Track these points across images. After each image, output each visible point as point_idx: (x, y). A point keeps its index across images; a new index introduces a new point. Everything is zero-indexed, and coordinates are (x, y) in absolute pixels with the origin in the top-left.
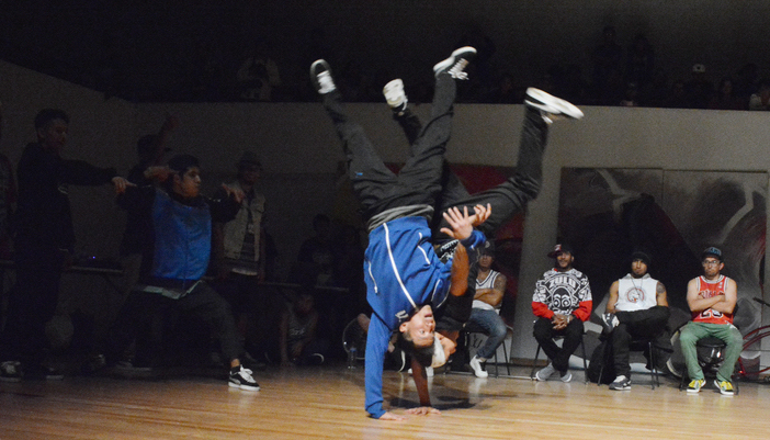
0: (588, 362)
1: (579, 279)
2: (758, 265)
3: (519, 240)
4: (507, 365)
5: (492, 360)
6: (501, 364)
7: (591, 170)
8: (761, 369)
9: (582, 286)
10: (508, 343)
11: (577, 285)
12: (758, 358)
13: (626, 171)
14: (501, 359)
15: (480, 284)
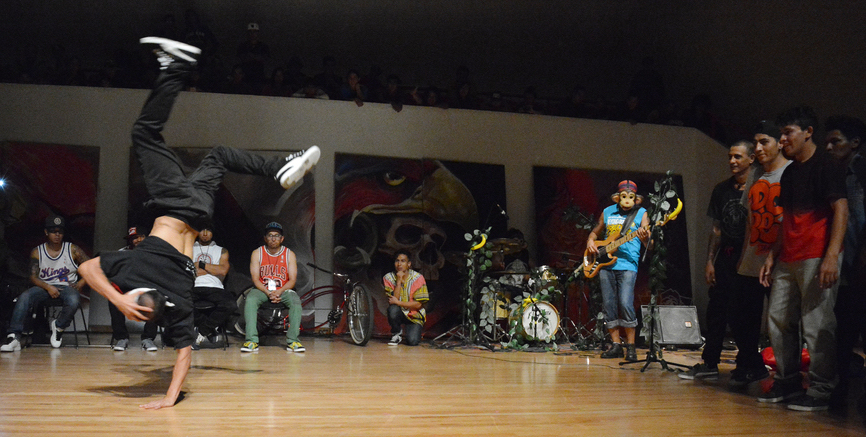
2: (309, 232)
3: (92, 214)
4: (86, 332)
5: (70, 328)
6: (81, 333)
8: (316, 325)
10: (86, 312)
12: (313, 315)
13: (189, 151)
14: (80, 327)
15: (54, 259)
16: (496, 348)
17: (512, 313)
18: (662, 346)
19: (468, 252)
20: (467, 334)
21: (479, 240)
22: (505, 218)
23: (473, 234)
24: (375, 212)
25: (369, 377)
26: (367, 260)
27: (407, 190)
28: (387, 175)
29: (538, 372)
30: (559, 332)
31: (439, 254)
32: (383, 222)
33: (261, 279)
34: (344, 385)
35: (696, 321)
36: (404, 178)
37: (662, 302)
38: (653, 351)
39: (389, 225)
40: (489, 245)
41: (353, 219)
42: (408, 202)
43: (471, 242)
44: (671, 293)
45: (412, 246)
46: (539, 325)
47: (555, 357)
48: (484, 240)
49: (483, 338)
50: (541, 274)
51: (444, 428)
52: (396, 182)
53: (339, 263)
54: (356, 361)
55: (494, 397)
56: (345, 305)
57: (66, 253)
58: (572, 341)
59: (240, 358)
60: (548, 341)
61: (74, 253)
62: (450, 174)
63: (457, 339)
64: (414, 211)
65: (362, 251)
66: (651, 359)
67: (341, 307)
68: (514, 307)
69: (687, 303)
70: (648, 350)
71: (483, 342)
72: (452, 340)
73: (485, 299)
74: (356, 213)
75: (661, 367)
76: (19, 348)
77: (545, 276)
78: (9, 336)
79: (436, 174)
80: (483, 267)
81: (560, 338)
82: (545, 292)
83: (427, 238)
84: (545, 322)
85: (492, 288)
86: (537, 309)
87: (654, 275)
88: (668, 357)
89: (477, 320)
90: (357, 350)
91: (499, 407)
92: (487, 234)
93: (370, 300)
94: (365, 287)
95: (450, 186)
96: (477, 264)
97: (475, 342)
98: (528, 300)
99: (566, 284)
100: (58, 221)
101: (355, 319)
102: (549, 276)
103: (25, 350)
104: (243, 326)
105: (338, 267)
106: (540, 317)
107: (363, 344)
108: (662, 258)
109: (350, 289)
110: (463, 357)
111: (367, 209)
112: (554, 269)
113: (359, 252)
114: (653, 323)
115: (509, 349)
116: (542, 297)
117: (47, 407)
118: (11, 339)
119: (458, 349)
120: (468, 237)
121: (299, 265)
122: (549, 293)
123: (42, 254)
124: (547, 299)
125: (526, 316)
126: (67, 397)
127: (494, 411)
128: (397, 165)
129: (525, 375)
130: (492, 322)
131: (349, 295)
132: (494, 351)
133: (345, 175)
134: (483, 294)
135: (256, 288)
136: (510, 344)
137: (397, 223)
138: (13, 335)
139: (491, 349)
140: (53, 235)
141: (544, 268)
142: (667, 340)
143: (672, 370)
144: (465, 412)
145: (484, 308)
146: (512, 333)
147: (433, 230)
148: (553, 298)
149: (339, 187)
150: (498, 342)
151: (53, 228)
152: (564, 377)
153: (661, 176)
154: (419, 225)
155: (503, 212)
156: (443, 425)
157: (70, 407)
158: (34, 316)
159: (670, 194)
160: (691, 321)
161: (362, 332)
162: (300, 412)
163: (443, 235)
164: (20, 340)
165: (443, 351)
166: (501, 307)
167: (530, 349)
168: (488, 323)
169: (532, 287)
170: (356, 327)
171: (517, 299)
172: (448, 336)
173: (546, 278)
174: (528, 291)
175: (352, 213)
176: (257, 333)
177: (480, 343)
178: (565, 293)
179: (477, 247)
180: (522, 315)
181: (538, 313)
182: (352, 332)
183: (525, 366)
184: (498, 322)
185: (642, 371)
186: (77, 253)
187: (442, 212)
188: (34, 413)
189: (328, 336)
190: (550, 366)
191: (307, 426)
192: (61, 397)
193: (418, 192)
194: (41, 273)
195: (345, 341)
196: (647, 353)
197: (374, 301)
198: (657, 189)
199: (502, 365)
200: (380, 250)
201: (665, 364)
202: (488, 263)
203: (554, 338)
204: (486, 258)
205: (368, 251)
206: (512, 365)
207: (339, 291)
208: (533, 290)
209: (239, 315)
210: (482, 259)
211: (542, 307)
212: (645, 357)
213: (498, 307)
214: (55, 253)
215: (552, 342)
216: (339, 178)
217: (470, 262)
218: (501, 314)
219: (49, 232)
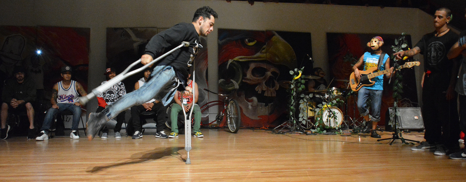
0: (127, 124)
1: (120, 86)
2: (205, 72)
3: (87, 65)
6: (81, 129)
7: (122, 29)
8: (210, 122)
9: (121, 90)
10: (84, 119)
11: (118, 89)
12: (208, 117)
13: (139, 29)
14: (81, 126)
15: (66, 90)
16: (308, 133)
17: (317, 113)
18: (401, 130)
19: (291, 81)
20: (292, 125)
21: (297, 74)
22: (312, 62)
23: (294, 71)
24: (240, 60)
25: (238, 150)
26: (237, 86)
27: (258, 48)
28: (247, 40)
29: (332, 146)
30: (343, 123)
31: (276, 82)
32: (245, 65)
33: (179, 98)
34: (225, 155)
35: (421, 116)
36: (256, 41)
37: (400, 106)
38: (396, 133)
39: (248, 68)
40: (303, 76)
41: (229, 64)
42: (258, 54)
43: (294, 75)
44: (405, 100)
45: (262, 78)
46: (332, 120)
47: (341, 137)
48: (300, 74)
49: (301, 128)
50: (333, 92)
51: (280, 178)
52: (251, 44)
53: (221, 89)
54: (231, 142)
55: (307, 160)
56: (225, 111)
57: (73, 86)
58: (350, 128)
59: (168, 141)
60: (337, 129)
61: (77, 87)
62: (280, 38)
63: (286, 128)
64: (262, 59)
65: (234, 82)
66: (395, 137)
67: (223, 112)
68: (317, 110)
69: (415, 106)
70: (394, 133)
71: (301, 130)
72: (284, 129)
73: (302, 106)
74: (230, 61)
75: (401, 142)
76: (47, 138)
77: (335, 93)
78: (42, 132)
79: (274, 38)
80: (300, 89)
81: (343, 127)
82: (335, 102)
83: (269, 74)
84: (335, 118)
85: (305, 100)
86: (330, 111)
87: (396, 91)
88: (405, 136)
89: (297, 118)
90: (232, 135)
91: (311, 166)
92: (302, 70)
93: (239, 109)
94: (236, 101)
95: (281, 45)
96: (297, 87)
97: (297, 130)
98: (325, 106)
99: (347, 97)
100: (68, 68)
101: (231, 119)
102: (337, 93)
103: (50, 139)
104: (170, 124)
105: (221, 91)
106: (332, 115)
107: (235, 132)
108: (400, 81)
109: (227, 103)
110: (290, 138)
111: (236, 59)
112: (340, 89)
113: (232, 82)
114: (396, 117)
115: (315, 133)
116: (333, 104)
117: (62, 170)
118: (43, 134)
119: (288, 134)
120: (291, 72)
121: (199, 90)
122: (337, 102)
123: (60, 88)
124: (336, 105)
125: (324, 115)
126: (73, 165)
127: (308, 168)
128: (252, 34)
129: (325, 148)
130: (306, 119)
131: (227, 106)
132: (307, 134)
133: (223, 41)
134: (300, 104)
135: (176, 103)
136: (315, 130)
137: (252, 66)
138: (43, 132)
139: (306, 133)
140: (65, 76)
141: (334, 88)
142: (404, 127)
143: (407, 143)
144: (291, 169)
145: (301, 111)
146: (317, 124)
147: (272, 69)
148: (339, 105)
149: (220, 47)
150: (309, 130)
151: (65, 72)
152: (347, 148)
153: (398, 36)
154: (265, 66)
155: (311, 59)
156: (279, 176)
157: (74, 170)
158: (56, 120)
159: (404, 46)
160: (418, 115)
161: (235, 126)
162: (201, 170)
163: (278, 72)
164: (48, 134)
165: (279, 135)
166: (311, 110)
167: (328, 133)
168: (304, 119)
169: (328, 99)
170: (231, 123)
171: (320, 105)
172: (281, 127)
173: (335, 94)
174: (325, 101)
175: (228, 61)
176: (177, 128)
177: (299, 130)
178: (346, 102)
179: (296, 78)
180: (322, 114)
181: (331, 113)
182: (229, 126)
183: (325, 143)
184: (309, 119)
185: (391, 144)
186: (79, 87)
187: (277, 59)
188: (55, 174)
189: (216, 128)
190: (338, 142)
191: (205, 178)
192: (70, 165)
193: (264, 49)
194: (59, 97)
195: (225, 131)
196: (393, 134)
197: (241, 108)
198: (397, 43)
199: (312, 142)
200: (243, 81)
201: (403, 140)
202: (303, 86)
203: (340, 127)
204: (302, 84)
205: (237, 82)
206: (317, 142)
207: (222, 103)
208: (328, 101)
209: (167, 117)
210: (299, 84)
211: (333, 110)
212: (391, 136)
213: (309, 110)
214: (66, 87)
215: (339, 129)
216: (220, 42)
217: (292, 86)
218: (310, 114)
219: (63, 74)
